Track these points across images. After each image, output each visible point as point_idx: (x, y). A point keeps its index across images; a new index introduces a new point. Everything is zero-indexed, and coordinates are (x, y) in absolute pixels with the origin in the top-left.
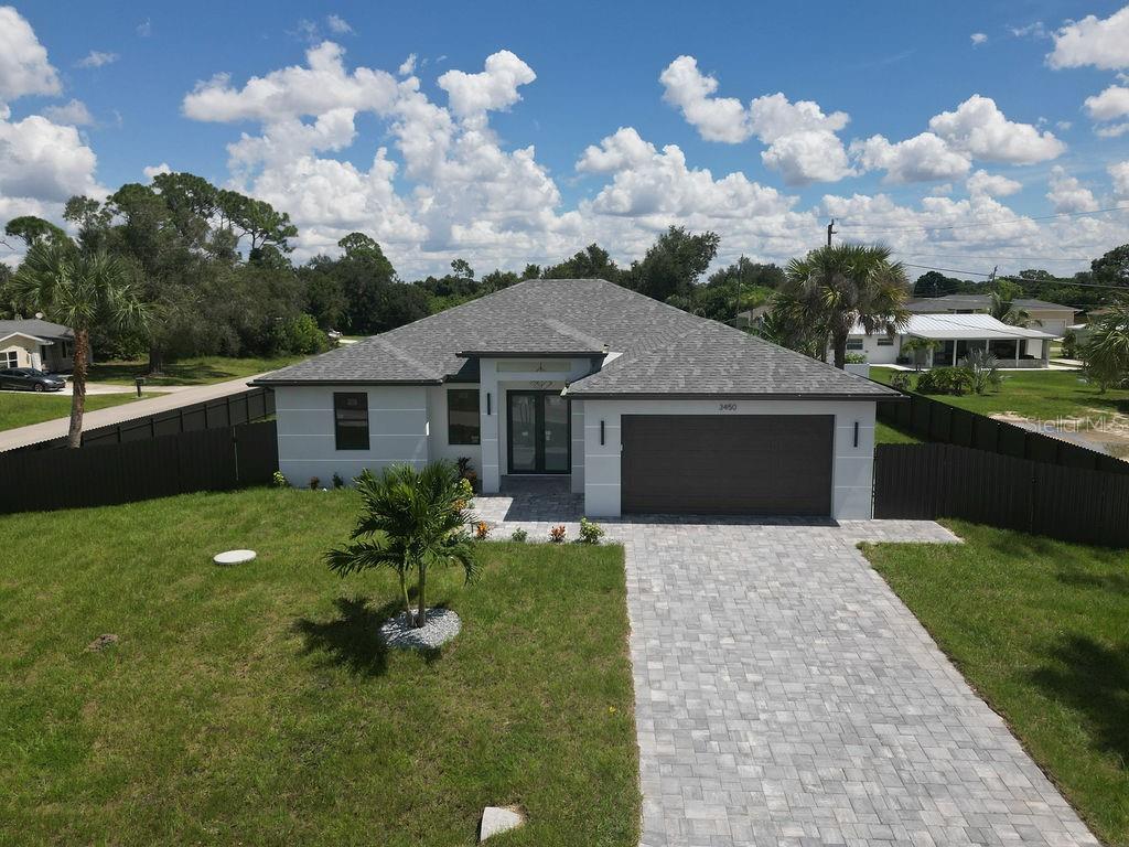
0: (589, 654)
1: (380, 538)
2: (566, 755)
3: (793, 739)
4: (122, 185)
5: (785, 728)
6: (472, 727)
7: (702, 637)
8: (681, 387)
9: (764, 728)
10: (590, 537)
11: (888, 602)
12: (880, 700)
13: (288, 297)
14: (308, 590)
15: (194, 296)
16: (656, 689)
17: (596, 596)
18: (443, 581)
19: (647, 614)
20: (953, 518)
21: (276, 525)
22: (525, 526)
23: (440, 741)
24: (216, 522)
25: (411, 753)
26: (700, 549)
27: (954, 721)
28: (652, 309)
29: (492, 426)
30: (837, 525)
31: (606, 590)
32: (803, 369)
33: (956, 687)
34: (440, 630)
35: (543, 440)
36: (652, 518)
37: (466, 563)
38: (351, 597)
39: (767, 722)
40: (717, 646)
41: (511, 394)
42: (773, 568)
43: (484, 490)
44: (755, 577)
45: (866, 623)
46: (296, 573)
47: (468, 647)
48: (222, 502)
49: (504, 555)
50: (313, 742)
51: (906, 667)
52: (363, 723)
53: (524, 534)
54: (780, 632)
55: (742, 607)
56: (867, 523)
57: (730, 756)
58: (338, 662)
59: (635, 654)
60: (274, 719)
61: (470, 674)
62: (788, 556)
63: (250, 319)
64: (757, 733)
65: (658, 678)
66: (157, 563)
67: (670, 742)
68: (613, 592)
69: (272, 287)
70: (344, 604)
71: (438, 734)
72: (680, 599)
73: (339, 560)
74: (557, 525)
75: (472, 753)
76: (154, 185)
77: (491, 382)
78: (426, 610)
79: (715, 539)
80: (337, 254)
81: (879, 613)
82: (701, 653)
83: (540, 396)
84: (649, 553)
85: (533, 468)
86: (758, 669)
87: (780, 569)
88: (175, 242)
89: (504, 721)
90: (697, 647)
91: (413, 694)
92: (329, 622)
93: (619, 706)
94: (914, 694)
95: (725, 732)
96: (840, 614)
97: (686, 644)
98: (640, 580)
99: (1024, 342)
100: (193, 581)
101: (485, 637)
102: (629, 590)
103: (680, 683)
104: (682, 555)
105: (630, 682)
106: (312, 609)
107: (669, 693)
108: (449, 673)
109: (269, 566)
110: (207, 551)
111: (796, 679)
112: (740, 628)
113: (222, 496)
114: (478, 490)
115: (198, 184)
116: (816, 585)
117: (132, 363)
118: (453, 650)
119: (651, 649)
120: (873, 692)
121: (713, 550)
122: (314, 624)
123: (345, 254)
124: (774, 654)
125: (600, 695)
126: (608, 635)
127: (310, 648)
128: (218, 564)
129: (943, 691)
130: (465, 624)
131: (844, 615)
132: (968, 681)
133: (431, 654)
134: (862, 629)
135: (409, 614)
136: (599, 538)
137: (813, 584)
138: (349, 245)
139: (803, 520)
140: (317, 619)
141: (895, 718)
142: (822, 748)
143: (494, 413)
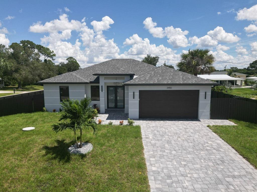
0: (132, 156)
1: (68, 121)
2: (126, 188)
3: (201, 183)
4: (12, 43)
5: (197, 179)
6: (95, 179)
7: (166, 151)
8: (156, 82)
9: (190, 179)
10: (131, 124)
11: (220, 141)
12: (226, 170)
13: (53, 71)
14: (48, 137)
15: (29, 69)
16: (154, 167)
17: (133, 139)
18: (88, 135)
19: (149, 144)
20: (233, 119)
21: (42, 121)
22: (112, 121)
23: (85, 183)
24: (25, 120)
25: (75, 187)
26: (162, 127)
27: (251, 177)
28: (146, 65)
29: (103, 95)
30: (200, 121)
31: (136, 138)
32: (190, 77)
33: (248, 166)
34: (86, 149)
35: (117, 99)
36: (147, 119)
37: (94, 128)
38: (60, 139)
39: (190, 177)
40: (171, 154)
41: (108, 87)
42: (184, 132)
43: (101, 112)
44: (179, 134)
45: (215, 147)
46: (45, 133)
47: (95, 154)
48: (28, 115)
49: (106, 128)
50: (44, 183)
51: (231, 160)
52: (61, 177)
53: (112, 123)
54: (189, 149)
55: (177, 142)
56: (208, 120)
57: (180, 189)
58: (55, 158)
59: (146, 156)
60: (33, 176)
61: (95, 162)
62: (188, 129)
63: (43, 75)
64: (188, 181)
65: (154, 163)
66: (6, 130)
67: (160, 184)
68: (138, 138)
69: (49, 68)
70: (58, 141)
71: (84, 181)
72: (158, 140)
73: (56, 128)
74: (121, 121)
75: (95, 187)
76: (20, 43)
77: (103, 83)
78: (82, 143)
79: (166, 124)
80: (66, 62)
81: (218, 144)
82: (166, 156)
83: (116, 88)
84: (148, 128)
85: (114, 107)
86: (185, 161)
87: (186, 132)
88: (24, 56)
89: (106, 176)
90: (164, 154)
91: (77, 168)
92: (53, 146)
93: (142, 172)
94: (235, 168)
95: (177, 180)
96: (206, 144)
97: (161, 153)
98: (146, 135)
99: (236, 81)
100: (15, 135)
101: (100, 151)
102: (143, 138)
103: (161, 165)
104: (157, 128)
105: (145, 164)
106: (48, 142)
107: (158, 168)
108: (89, 161)
109: (38, 131)
110: (21, 127)
111: (197, 164)
112: (177, 148)
113: (29, 114)
114: (99, 112)
115: (31, 43)
116: (197, 137)
117: (14, 87)
118: (90, 155)
119: (151, 154)
120: (222, 168)
121: (166, 127)
122: (48, 147)
123: (68, 62)
124: (189, 156)
125: (136, 169)
126: (137, 150)
127: (46, 154)
128: (23, 131)
129: (244, 167)
130: (94, 147)
131: (208, 145)
132: (251, 164)
133: (83, 156)
134: (214, 149)
135: (77, 144)
136: (133, 124)
137: (197, 136)
138: (69, 60)
139: (190, 120)
140: (50, 146)
141: (232, 176)
142: (210, 186)
143: (103, 91)
